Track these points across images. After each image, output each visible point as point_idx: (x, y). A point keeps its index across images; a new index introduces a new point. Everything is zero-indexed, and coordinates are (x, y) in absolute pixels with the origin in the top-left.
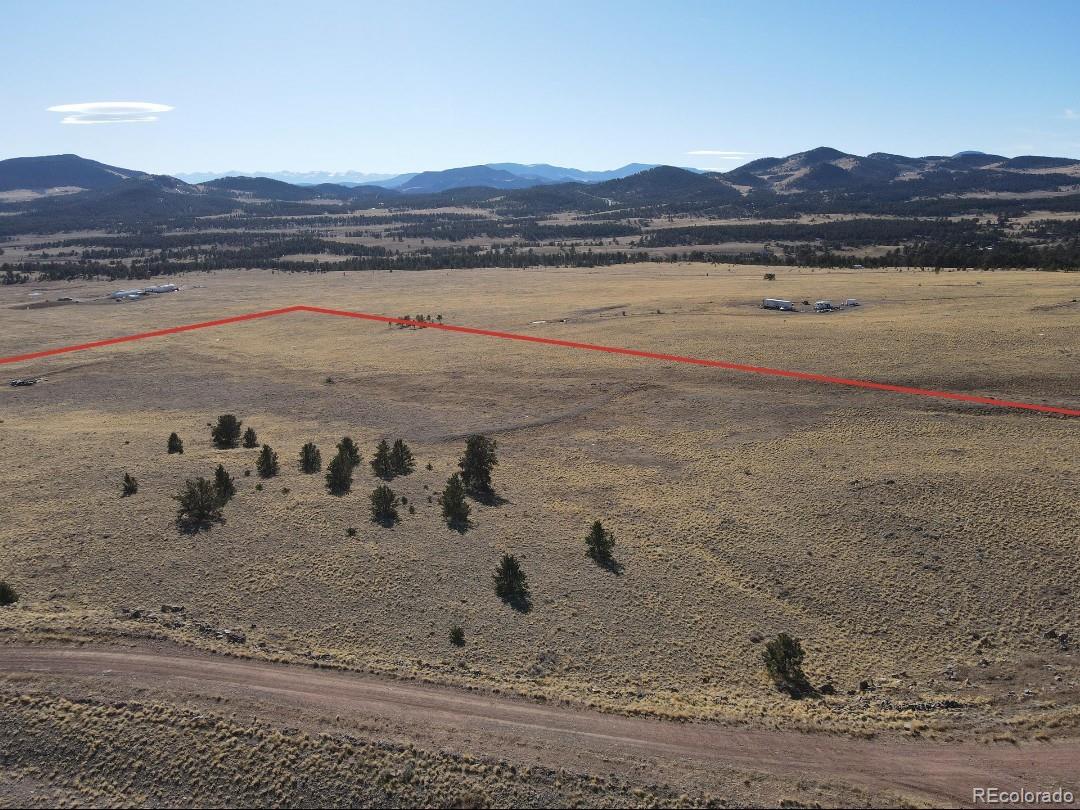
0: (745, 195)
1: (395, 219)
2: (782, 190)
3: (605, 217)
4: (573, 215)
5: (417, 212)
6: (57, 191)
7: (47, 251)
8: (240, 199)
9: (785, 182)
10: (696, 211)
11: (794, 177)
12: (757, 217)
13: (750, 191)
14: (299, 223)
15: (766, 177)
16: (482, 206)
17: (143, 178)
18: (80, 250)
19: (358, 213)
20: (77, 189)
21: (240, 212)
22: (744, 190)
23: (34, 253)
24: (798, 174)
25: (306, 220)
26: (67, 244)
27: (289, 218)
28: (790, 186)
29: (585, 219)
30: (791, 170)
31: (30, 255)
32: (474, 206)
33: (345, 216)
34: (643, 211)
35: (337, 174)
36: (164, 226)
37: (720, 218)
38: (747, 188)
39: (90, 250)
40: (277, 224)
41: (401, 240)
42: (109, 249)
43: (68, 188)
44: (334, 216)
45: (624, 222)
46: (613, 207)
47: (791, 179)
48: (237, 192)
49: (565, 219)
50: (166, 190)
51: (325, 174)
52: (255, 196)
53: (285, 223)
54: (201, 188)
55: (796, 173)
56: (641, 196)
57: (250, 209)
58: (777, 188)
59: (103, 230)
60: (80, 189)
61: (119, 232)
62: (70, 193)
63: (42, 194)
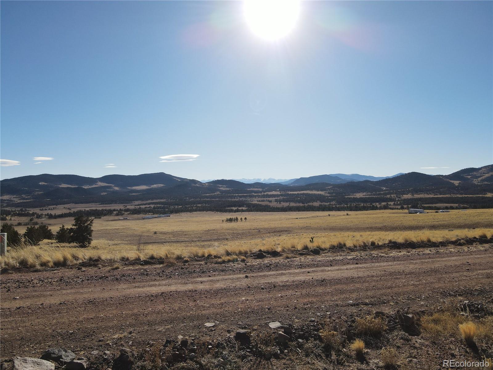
0: (457, 185)
1: (281, 195)
2: (479, 182)
3: (379, 194)
4: (365, 194)
5: (292, 193)
6: (155, 186)
7: (142, 207)
8: (221, 189)
9: (479, 179)
10: (427, 191)
11: (486, 176)
12: (461, 194)
13: (460, 183)
14: (241, 197)
15: (469, 177)
16: (322, 191)
17: (186, 180)
18: (152, 206)
19: (265, 194)
20: (162, 185)
21: (218, 193)
22: (456, 183)
23: (136, 207)
24: (487, 175)
25: (244, 195)
26: (149, 204)
27: (237, 195)
28: (483, 180)
29: (369, 195)
30: (484, 173)
31: (135, 208)
32: (318, 191)
33: (260, 194)
34: (399, 192)
35: (264, 179)
36: (188, 198)
37: (440, 194)
38: (458, 182)
39: (156, 206)
40: (231, 197)
41: (280, 203)
42: (163, 206)
43: (159, 185)
44: (255, 194)
45: (388, 196)
46: (385, 190)
47: (484, 177)
48: (220, 186)
49: (359, 195)
50: (193, 185)
51: (259, 179)
53: (235, 197)
54: (207, 184)
55: (486, 175)
56: (400, 186)
57: (222, 192)
58: (475, 182)
59: (165, 200)
60: (163, 185)
61: (170, 200)
62: (159, 187)
63: (149, 187)
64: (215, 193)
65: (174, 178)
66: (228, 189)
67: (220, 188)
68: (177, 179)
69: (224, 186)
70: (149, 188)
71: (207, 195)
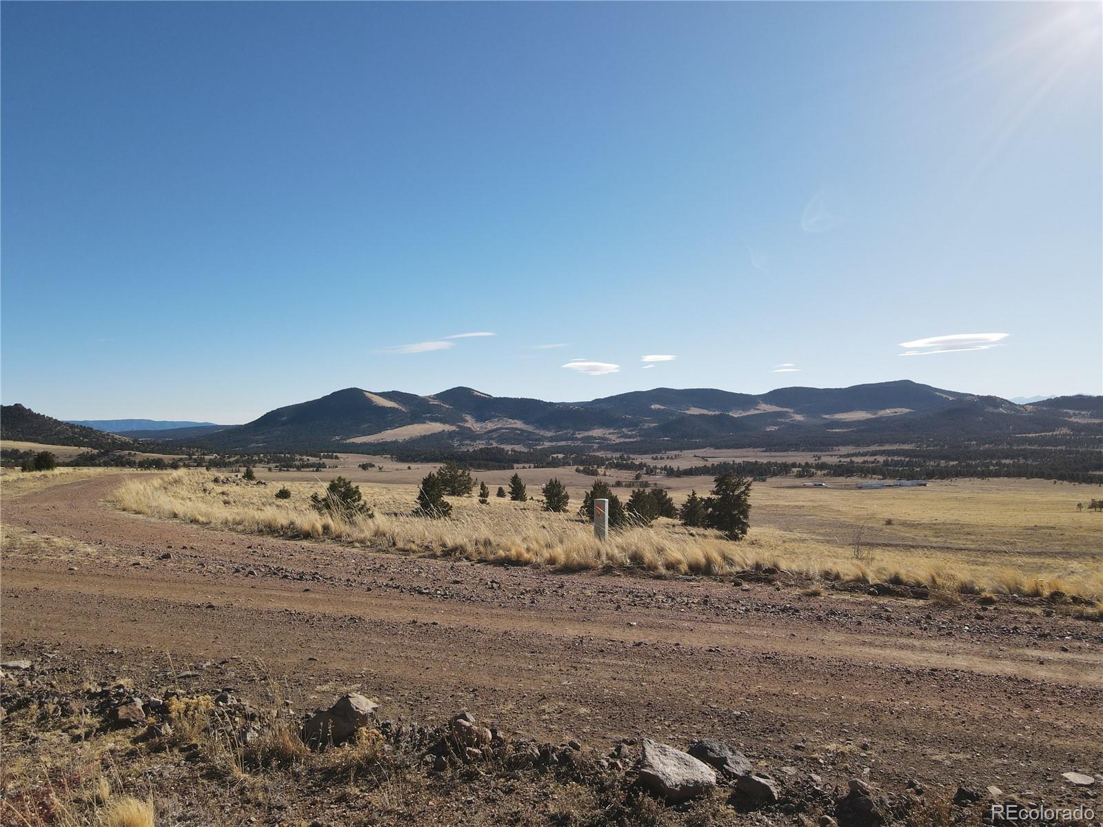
6: (888, 412)
7: (854, 459)
8: (1073, 420)
17: (970, 398)
18: (881, 459)
20: (906, 410)
21: (1065, 430)
23: (843, 460)
26: (874, 454)
31: (840, 461)
36: (974, 443)
39: (890, 459)
42: (907, 459)
43: (896, 410)
48: (1071, 412)
50: (990, 409)
52: (1092, 416)
54: (1030, 408)
57: (1077, 428)
59: (913, 445)
60: (908, 410)
61: (927, 447)
62: (898, 414)
63: (874, 415)
64: (1054, 431)
65: (938, 394)
66: (1097, 421)
67: (1071, 417)
68: (945, 396)
69: (1083, 413)
70: (876, 416)
71: (1030, 435)
